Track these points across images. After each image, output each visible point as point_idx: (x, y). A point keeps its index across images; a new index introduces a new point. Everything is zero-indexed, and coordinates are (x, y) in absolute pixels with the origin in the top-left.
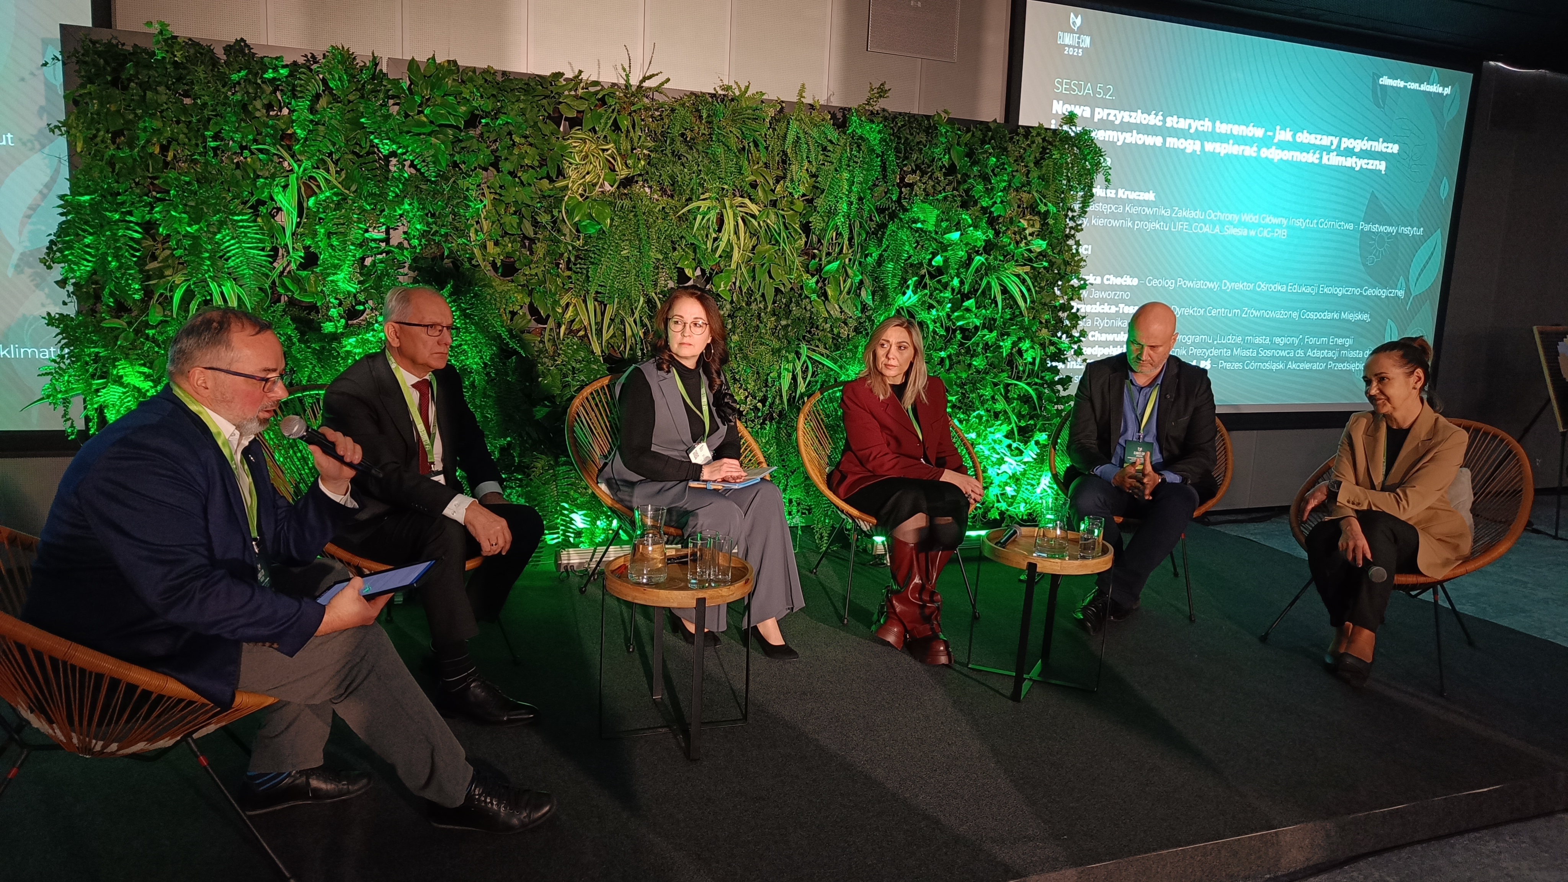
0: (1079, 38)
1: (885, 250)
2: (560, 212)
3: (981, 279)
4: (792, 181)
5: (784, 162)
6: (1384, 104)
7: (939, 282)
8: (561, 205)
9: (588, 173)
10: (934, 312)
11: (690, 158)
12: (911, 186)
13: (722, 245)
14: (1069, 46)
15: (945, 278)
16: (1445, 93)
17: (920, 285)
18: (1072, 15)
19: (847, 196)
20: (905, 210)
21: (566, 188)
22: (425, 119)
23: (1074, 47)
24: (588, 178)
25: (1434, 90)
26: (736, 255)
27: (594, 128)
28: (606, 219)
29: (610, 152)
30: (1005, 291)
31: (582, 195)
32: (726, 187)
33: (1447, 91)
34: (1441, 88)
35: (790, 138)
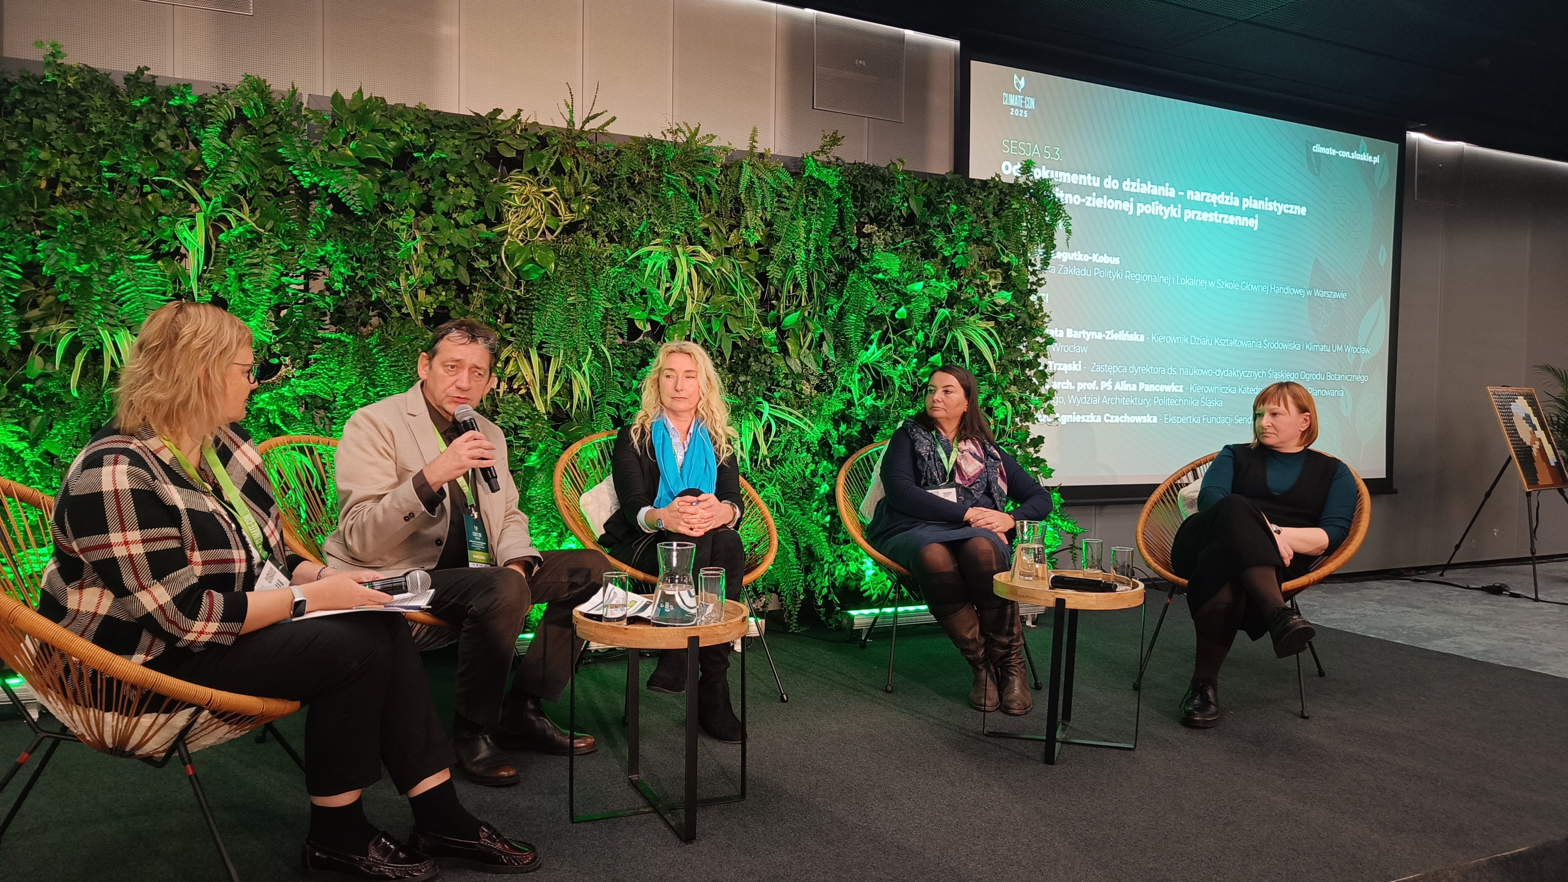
0: (1024, 99)
1: (845, 303)
2: (499, 257)
3: (946, 335)
4: (747, 227)
5: (738, 211)
6: (1319, 171)
7: (903, 336)
8: (501, 250)
9: (528, 218)
10: (900, 367)
11: (638, 202)
12: (869, 235)
13: (675, 293)
14: (1015, 107)
15: (909, 332)
16: (1375, 162)
17: (884, 339)
18: (1016, 77)
19: (805, 243)
20: (866, 260)
21: (506, 232)
22: (350, 153)
23: (1019, 108)
24: (529, 223)
25: (1364, 159)
26: (690, 308)
27: (535, 169)
28: (550, 263)
29: (552, 196)
30: (971, 345)
31: (522, 241)
32: (678, 232)
33: (1376, 160)
34: (1370, 157)
35: (744, 182)
